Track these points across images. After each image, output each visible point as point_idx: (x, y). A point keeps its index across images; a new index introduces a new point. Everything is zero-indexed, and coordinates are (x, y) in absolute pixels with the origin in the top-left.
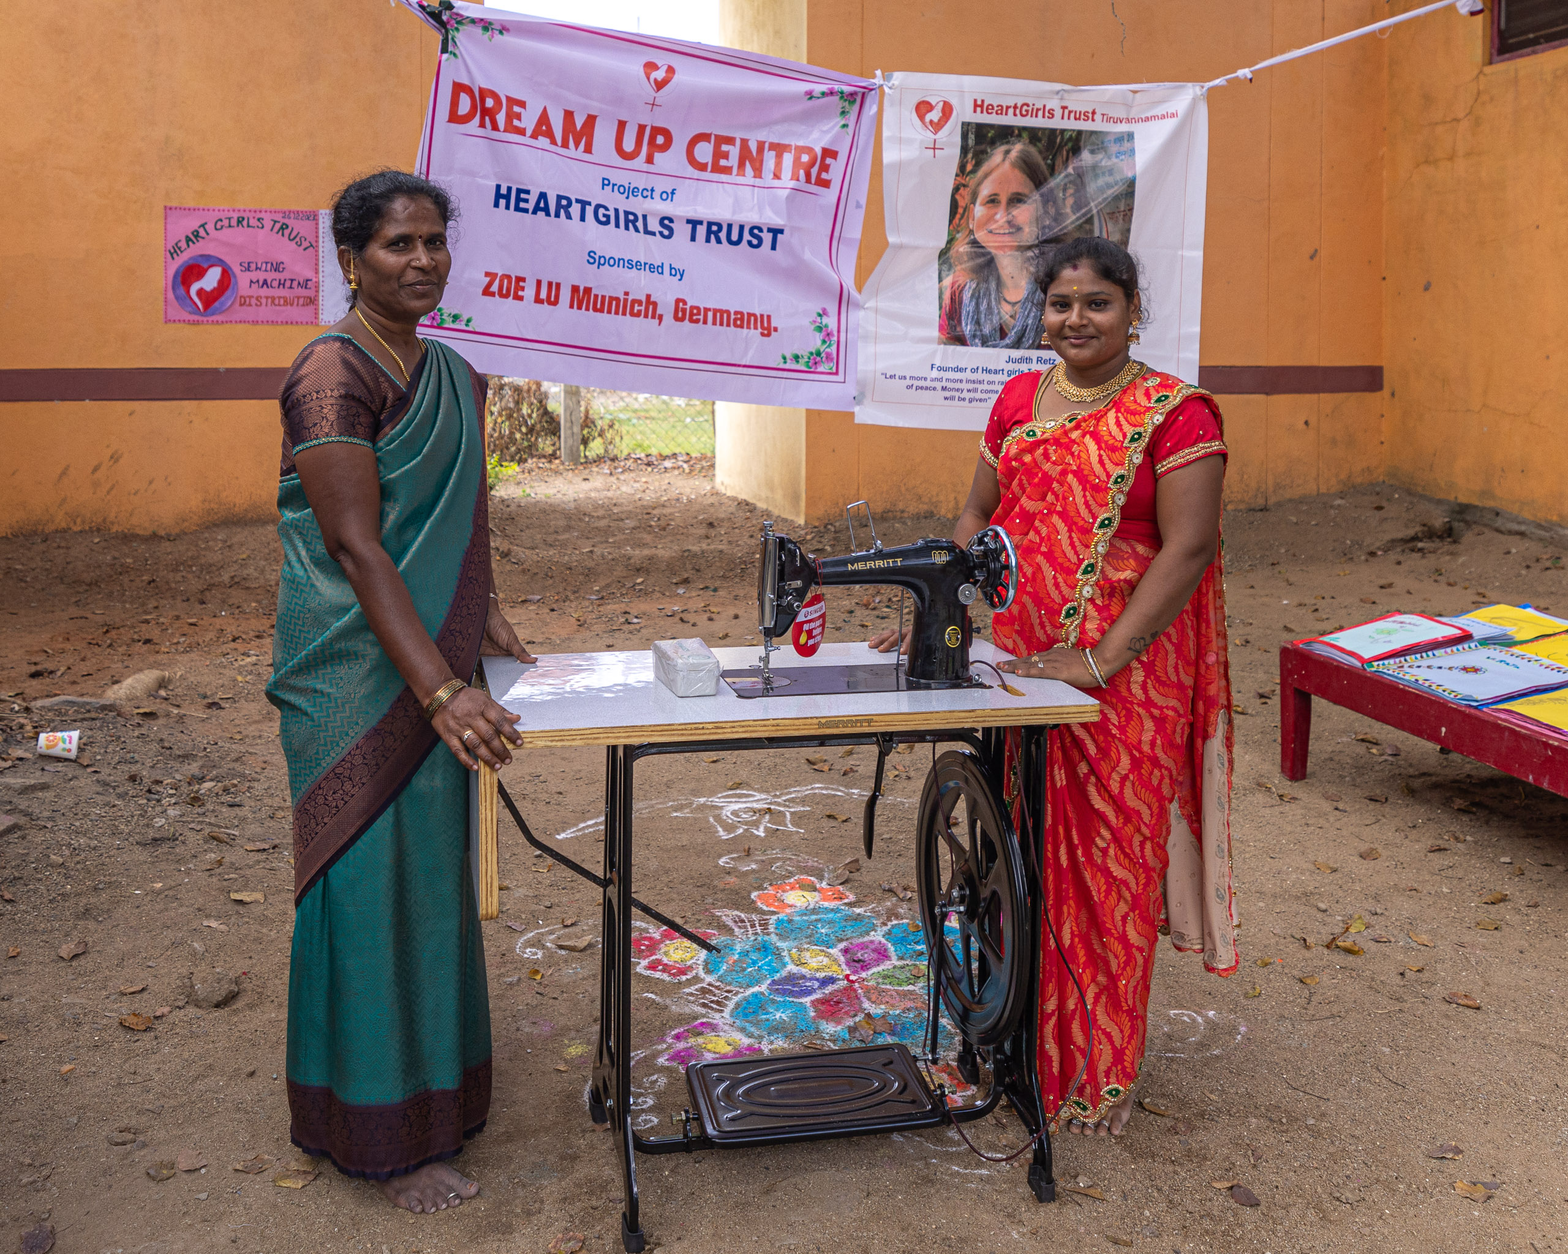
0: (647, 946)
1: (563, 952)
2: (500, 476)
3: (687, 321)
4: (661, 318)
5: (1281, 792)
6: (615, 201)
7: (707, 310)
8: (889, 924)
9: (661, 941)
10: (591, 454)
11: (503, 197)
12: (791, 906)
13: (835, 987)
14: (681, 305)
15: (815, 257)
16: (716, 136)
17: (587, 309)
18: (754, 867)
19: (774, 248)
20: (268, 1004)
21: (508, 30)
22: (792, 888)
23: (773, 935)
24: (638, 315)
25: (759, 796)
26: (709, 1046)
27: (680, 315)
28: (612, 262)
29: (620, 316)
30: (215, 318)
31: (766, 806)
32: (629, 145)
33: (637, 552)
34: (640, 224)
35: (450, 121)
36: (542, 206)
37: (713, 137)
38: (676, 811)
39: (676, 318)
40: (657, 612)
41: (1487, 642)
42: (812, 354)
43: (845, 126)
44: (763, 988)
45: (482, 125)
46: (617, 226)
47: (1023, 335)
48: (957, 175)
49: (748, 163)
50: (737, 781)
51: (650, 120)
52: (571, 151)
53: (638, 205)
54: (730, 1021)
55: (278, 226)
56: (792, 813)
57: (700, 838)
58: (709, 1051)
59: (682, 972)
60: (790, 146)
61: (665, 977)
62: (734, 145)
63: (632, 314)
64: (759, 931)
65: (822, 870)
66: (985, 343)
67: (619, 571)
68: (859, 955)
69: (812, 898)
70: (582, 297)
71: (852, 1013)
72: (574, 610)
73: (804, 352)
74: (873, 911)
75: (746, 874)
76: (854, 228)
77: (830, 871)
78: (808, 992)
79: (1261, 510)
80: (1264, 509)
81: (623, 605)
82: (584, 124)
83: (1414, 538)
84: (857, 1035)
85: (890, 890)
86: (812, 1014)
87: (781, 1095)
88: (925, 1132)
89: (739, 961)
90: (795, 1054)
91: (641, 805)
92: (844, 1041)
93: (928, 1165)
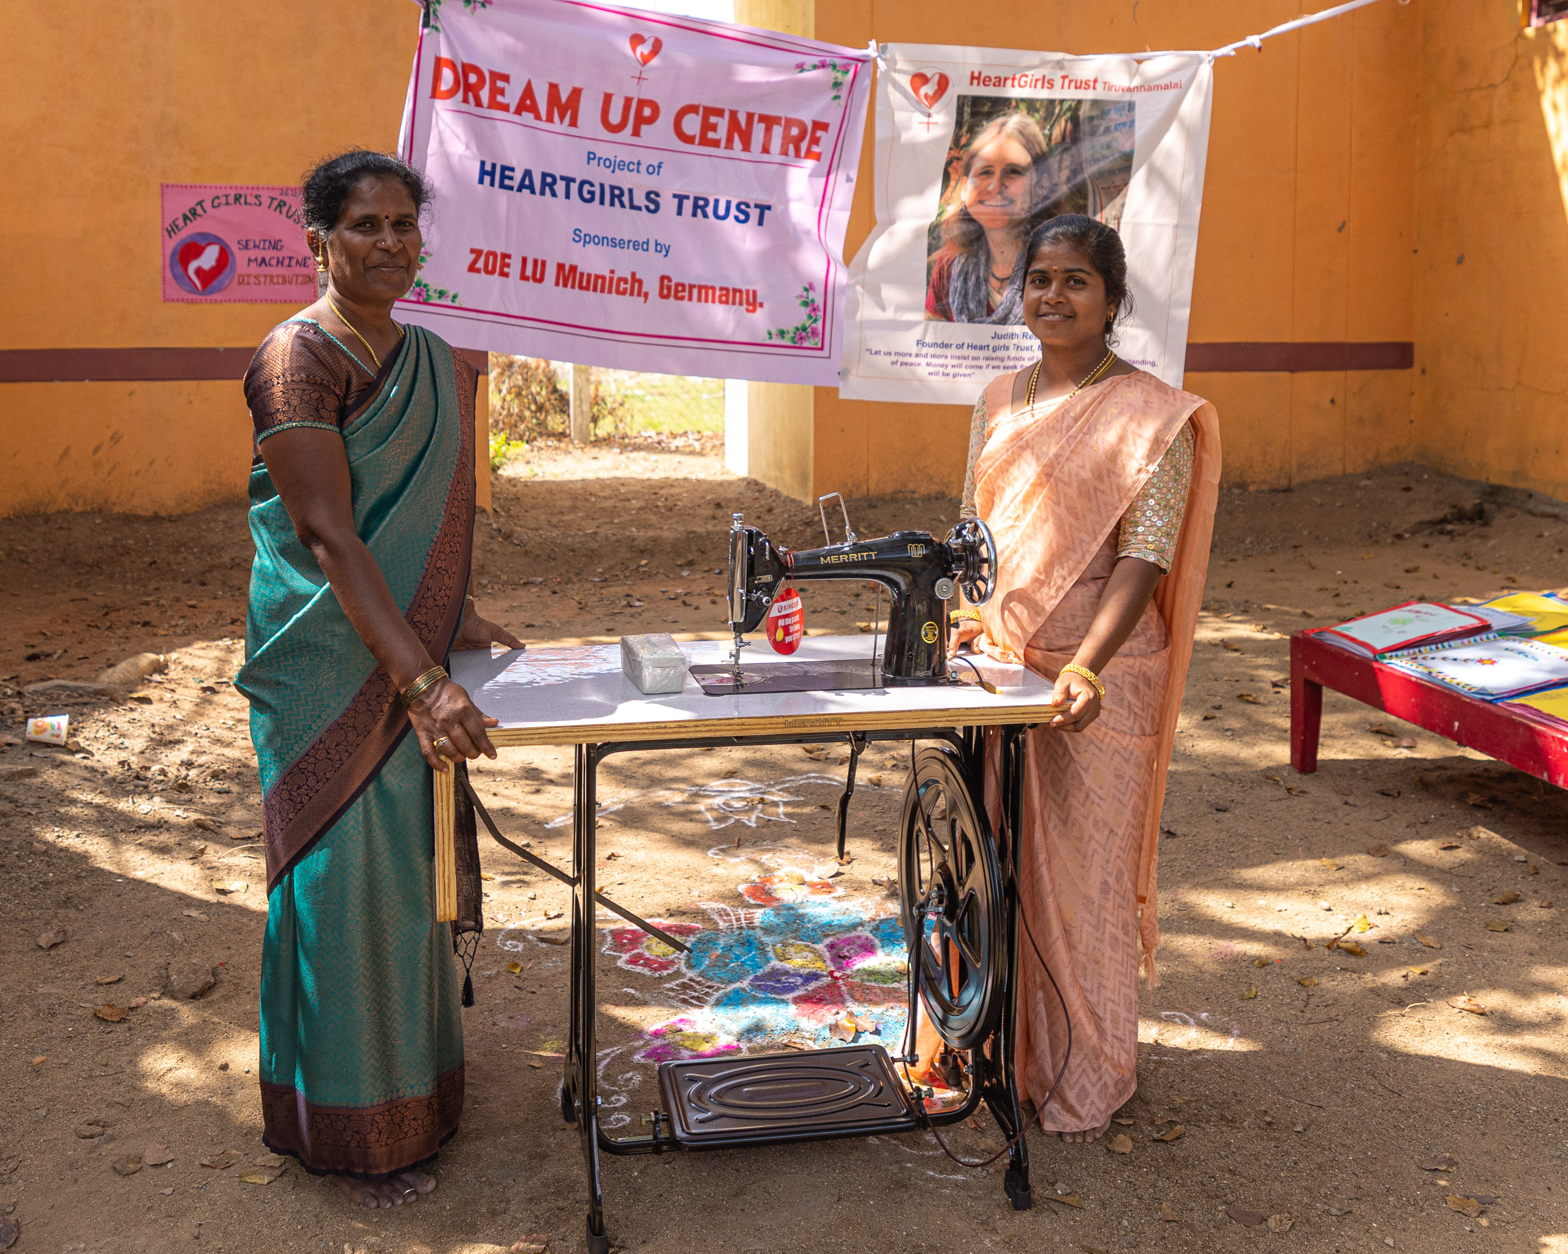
0: (630, 940)
1: (544, 945)
2: (508, 454)
3: (671, 299)
4: (646, 295)
5: (1289, 785)
6: (601, 176)
7: (691, 286)
8: (878, 918)
9: (645, 936)
10: (601, 432)
11: (487, 173)
12: (778, 900)
13: (819, 983)
14: (666, 282)
16: (704, 107)
17: (573, 287)
18: (743, 858)
19: (761, 223)
20: (243, 996)
21: (490, 3)
22: (782, 881)
23: (758, 930)
24: (624, 293)
25: (752, 786)
26: (687, 1044)
27: (665, 292)
28: (596, 240)
29: (605, 295)
30: (212, 297)
31: (760, 796)
32: (615, 118)
33: (642, 533)
34: (626, 199)
35: (433, 95)
36: (526, 184)
37: (701, 110)
39: (662, 296)
40: (660, 595)
41: (1505, 633)
42: (797, 329)
43: (836, 98)
44: (745, 984)
45: (465, 100)
46: (602, 202)
48: (951, 149)
49: (736, 137)
50: (732, 769)
51: (637, 93)
52: (557, 126)
53: (624, 180)
54: (710, 1017)
55: (276, 203)
56: (786, 804)
57: (690, 829)
58: (686, 1048)
59: (663, 967)
60: (780, 118)
61: (646, 971)
62: (722, 116)
63: (618, 293)
64: (744, 925)
65: (813, 862)
67: (623, 553)
68: (845, 950)
69: (799, 892)
70: (568, 275)
71: (835, 1011)
72: (575, 592)
73: (790, 327)
74: (862, 903)
75: (734, 866)
77: (820, 864)
78: (791, 988)
79: (1284, 491)
80: (1288, 490)
81: (626, 588)
82: (569, 98)
83: (1444, 521)
84: (838, 1033)
85: (881, 884)
86: (794, 1012)
87: (754, 1097)
88: (901, 1135)
89: (722, 956)
90: (772, 1054)
91: (632, 794)
92: (824, 1040)
93: (902, 1170)
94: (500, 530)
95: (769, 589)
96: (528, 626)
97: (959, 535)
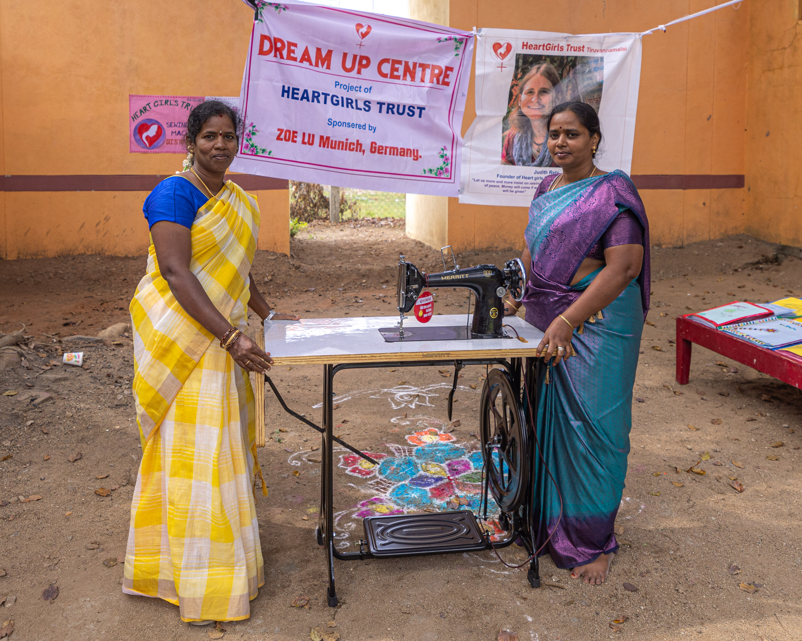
0: (352, 461)
1: (311, 463)
2: (299, 228)
3: (376, 153)
4: (364, 151)
5: (675, 390)
6: (342, 93)
7: (386, 147)
8: (472, 452)
9: (359, 459)
10: (345, 218)
11: (286, 91)
12: (424, 442)
13: (442, 482)
14: (374, 145)
15: (441, 121)
16: (392, 60)
17: (328, 147)
18: (408, 423)
19: (420, 116)
21: (288, 8)
22: (426, 434)
23: (414, 457)
24: (353, 150)
25: (414, 388)
26: (378, 510)
27: (373, 150)
28: (340, 124)
29: (344, 151)
30: (155, 150)
31: (417, 393)
32: (349, 65)
33: (363, 267)
34: (354, 105)
35: (259, 54)
36: (305, 96)
37: (391, 61)
38: (372, 395)
39: (372, 152)
40: (372, 297)
41: (781, 316)
42: (438, 169)
43: (457, 55)
44: (407, 482)
45: (275, 56)
46: (343, 106)
47: (543, 160)
48: (513, 80)
49: (408, 74)
50: (404, 381)
51: (359, 53)
52: (320, 68)
53: (353, 95)
54: (389, 497)
55: (185, 104)
56: (429, 397)
57: (383, 409)
58: (377, 512)
59: (368, 473)
60: (429, 65)
61: (360, 476)
62: (401, 64)
63: (350, 150)
64: (407, 454)
65: (441, 425)
66: (524, 164)
67: (354, 276)
68: (456, 467)
69: (434, 439)
70: (325, 142)
71: (449, 495)
72: (330, 295)
73: (435, 168)
74: (464, 445)
75: (404, 426)
76: (461, 107)
77: (445, 426)
78: (429, 485)
79: (680, 248)
80: (681, 247)
81: (355, 293)
82: (326, 55)
83: (758, 263)
84: (451, 505)
85: (474, 436)
86: (430, 495)
87: (408, 534)
88: (479, 553)
89: (396, 469)
90: (419, 514)
91: (355, 392)
92: (444, 508)
93: (479, 569)
94: (294, 265)
95: (417, 291)
96: (307, 311)
97: (508, 266)
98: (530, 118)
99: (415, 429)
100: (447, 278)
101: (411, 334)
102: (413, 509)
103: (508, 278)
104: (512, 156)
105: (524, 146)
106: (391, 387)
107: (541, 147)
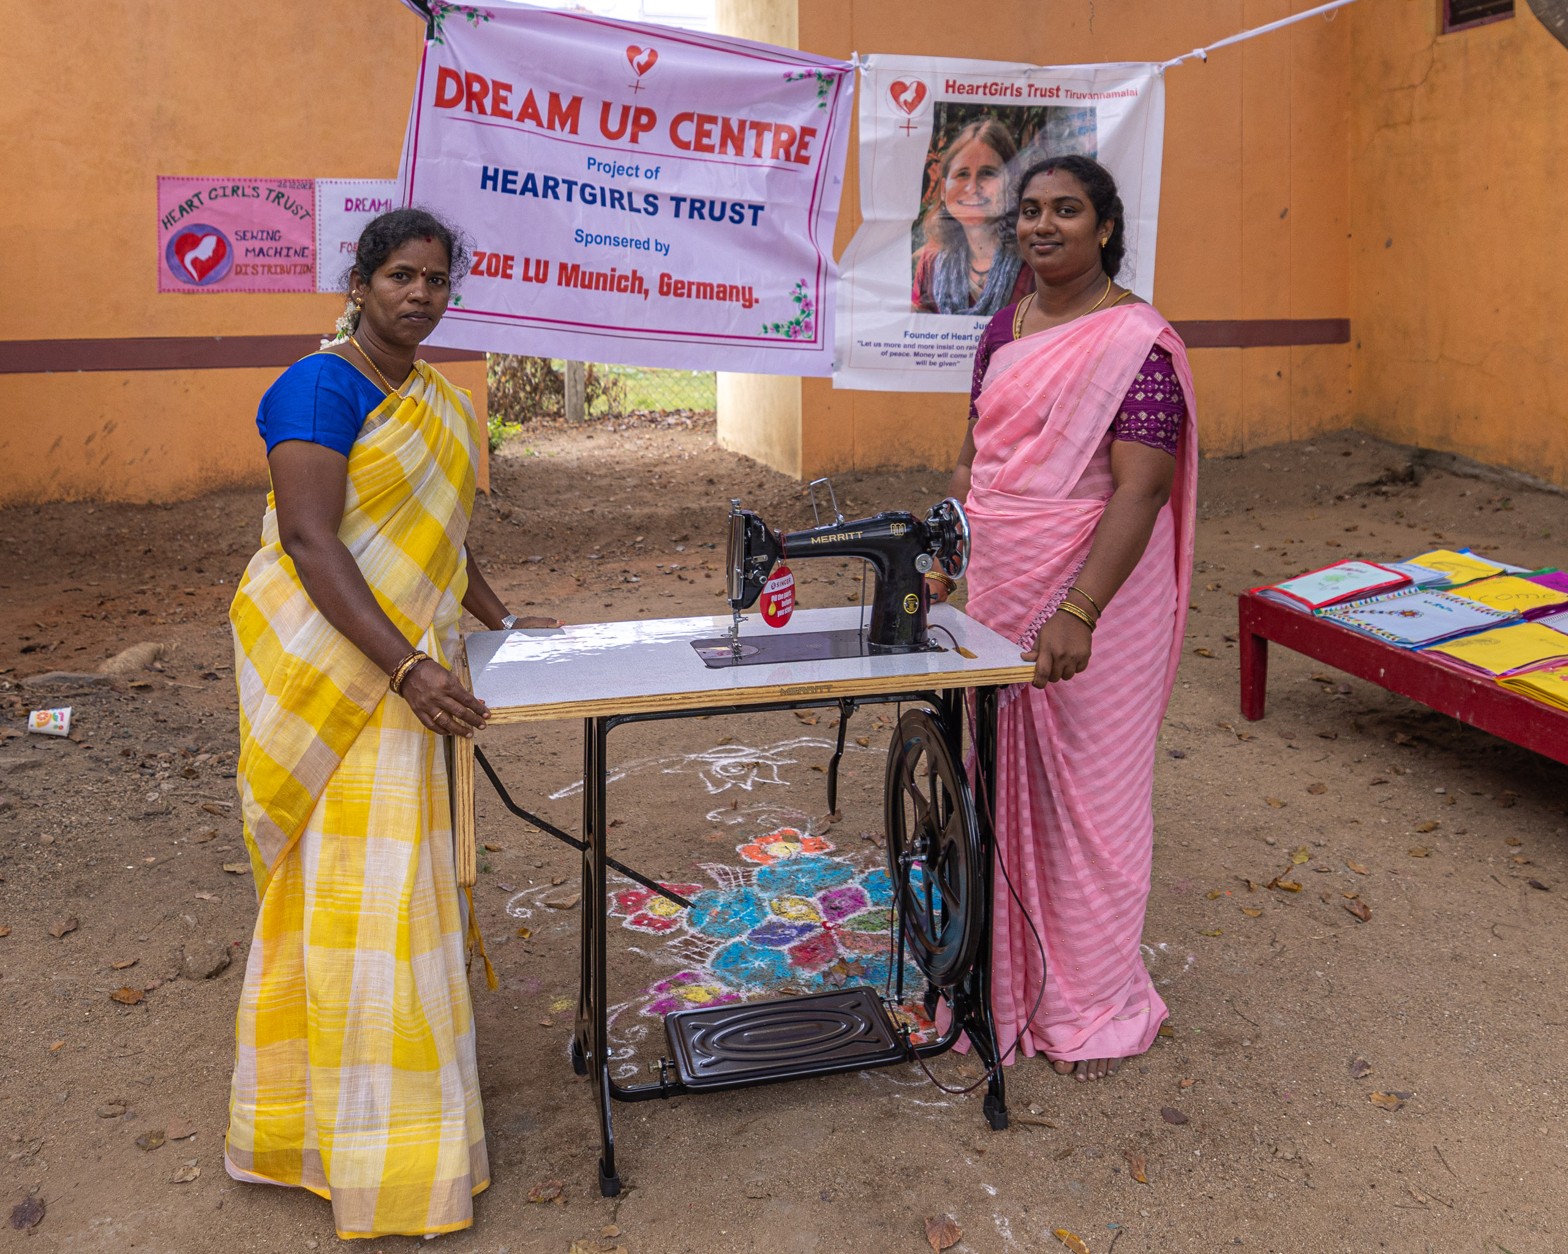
0: (633, 902)
1: (552, 911)
2: (505, 435)
3: (671, 295)
4: (647, 292)
5: (1240, 732)
6: (601, 180)
7: (690, 284)
8: (867, 871)
9: (647, 896)
10: (595, 412)
11: (490, 178)
12: (774, 857)
13: (813, 934)
14: (666, 279)
15: (794, 231)
16: (699, 115)
17: (575, 286)
18: (740, 820)
19: (753, 223)
21: (492, 17)
22: (776, 840)
23: (755, 887)
24: (625, 290)
25: (747, 751)
26: (690, 996)
27: (665, 289)
28: (598, 240)
29: (607, 293)
30: (210, 287)
31: (754, 760)
32: (614, 125)
33: (637, 511)
34: (625, 202)
35: (437, 104)
36: (530, 186)
37: (696, 117)
38: (667, 768)
39: (662, 293)
40: (656, 570)
41: (1425, 587)
42: (791, 323)
43: (822, 105)
44: (744, 938)
45: (469, 109)
46: (604, 204)
47: (990, 303)
48: (929, 152)
49: (729, 142)
50: (728, 736)
51: (634, 102)
52: (558, 133)
53: (623, 184)
54: (711, 970)
55: (273, 195)
56: (779, 767)
57: (689, 794)
58: (690, 1000)
59: (666, 925)
60: (770, 125)
61: (650, 931)
62: (716, 124)
63: (619, 290)
64: (742, 883)
65: (805, 821)
66: (955, 310)
67: (620, 530)
68: (837, 902)
69: (794, 849)
70: (570, 275)
71: (827, 959)
72: (572, 568)
73: (784, 322)
74: (852, 859)
75: (733, 827)
76: (832, 202)
77: (812, 822)
78: (786, 940)
79: (1237, 458)
80: (1240, 457)
81: (623, 564)
82: (570, 107)
83: (1379, 482)
84: (831, 979)
85: (869, 839)
86: (790, 961)
87: (754, 1040)
88: (890, 1069)
89: (722, 912)
90: (771, 1000)
91: (633, 763)
92: (818, 985)
93: (891, 1100)
95: (766, 567)
97: (936, 514)
98: (963, 223)
99: (752, 831)
100: (822, 540)
101: (754, 650)
102: (758, 990)
103: (936, 537)
104: (932, 295)
105: (953, 277)
106: (703, 749)
107: (985, 278)
